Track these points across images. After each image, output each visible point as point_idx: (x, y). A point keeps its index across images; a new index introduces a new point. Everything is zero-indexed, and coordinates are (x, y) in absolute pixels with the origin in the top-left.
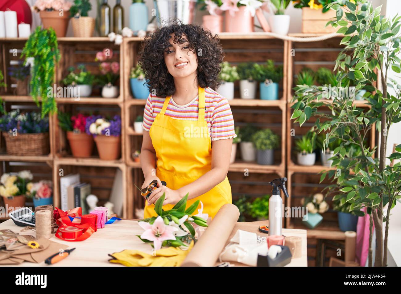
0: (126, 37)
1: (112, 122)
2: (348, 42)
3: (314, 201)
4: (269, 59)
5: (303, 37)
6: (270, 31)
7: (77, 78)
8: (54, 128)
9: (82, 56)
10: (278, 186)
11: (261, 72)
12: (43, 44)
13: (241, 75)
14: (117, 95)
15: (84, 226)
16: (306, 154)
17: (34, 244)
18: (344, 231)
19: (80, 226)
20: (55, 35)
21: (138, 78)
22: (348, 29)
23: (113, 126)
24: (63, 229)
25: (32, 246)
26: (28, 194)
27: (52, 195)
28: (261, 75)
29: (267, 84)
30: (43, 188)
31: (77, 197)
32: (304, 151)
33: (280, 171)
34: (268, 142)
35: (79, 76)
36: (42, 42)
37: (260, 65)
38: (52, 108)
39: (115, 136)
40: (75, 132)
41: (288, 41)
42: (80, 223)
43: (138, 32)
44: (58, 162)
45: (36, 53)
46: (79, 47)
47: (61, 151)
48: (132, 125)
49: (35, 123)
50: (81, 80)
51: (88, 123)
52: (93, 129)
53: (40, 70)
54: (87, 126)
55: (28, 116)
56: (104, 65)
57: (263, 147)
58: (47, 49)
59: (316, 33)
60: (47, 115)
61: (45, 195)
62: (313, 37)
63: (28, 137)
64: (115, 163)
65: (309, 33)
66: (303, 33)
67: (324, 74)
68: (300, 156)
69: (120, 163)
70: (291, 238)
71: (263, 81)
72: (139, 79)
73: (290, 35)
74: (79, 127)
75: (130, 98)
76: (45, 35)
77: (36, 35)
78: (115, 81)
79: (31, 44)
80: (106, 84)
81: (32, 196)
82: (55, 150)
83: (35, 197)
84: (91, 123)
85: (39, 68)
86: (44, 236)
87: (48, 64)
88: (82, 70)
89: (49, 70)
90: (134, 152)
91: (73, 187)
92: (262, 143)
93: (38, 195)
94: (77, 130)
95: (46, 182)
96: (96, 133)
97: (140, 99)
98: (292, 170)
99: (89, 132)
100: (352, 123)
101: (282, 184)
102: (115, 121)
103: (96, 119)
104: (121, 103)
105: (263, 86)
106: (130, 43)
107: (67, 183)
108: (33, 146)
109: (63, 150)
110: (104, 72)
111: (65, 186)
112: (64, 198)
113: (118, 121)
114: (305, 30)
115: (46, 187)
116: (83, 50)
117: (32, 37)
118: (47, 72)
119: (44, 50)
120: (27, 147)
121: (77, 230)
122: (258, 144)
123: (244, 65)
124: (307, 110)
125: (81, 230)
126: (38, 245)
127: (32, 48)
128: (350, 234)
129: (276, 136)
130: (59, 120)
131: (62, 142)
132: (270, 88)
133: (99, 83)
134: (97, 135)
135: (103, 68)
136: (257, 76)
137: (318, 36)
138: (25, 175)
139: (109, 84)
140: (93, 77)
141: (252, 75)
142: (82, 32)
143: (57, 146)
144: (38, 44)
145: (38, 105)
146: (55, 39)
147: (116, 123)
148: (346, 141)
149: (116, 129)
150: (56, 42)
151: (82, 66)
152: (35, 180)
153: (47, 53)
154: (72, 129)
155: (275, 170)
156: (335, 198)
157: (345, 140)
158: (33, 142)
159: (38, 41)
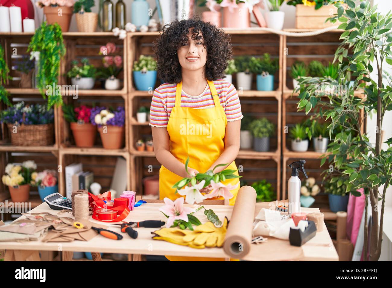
0: (130, 32)
1: (117, 113)
2: (347, 37)
3: (307, 185)
4: (266, 52)
5: (298, 32)
6: (266, 27)
7: (81, 71)
8: (58, 119)
9: (83, 50)
10: (297, 168)
11: (258, 65)
12: (49, 39)
13: (238, 68)
14: (121, 88)
15: (118, 209)
16: (300, 141)
17: (78, 225)
18: (335, 212)
19: (115, 209)
20: (60, 30)
21: (141, 71)
22: (348, 25)
23: (118, 116)
24: (99, 211)
25: (78, 227)
26: (32, 183)
27: (57, 183)
28: (259, 68)
29: (264, 76)
30: (48, 177)
31: (82, 185)
32: (298, 139)
33: (276, 157)
34: (264, 130)
35: (83, 69)
36: (48, 37)
37: (257, 59)
38: (58, 100)
39: (119, 126)
40: (80, 123)
41: (283, 36)
42: (113, 206)
43: (140, 27)
44: (63, 152)
45: (43, 48)
46: (80, 42)
47: (65, 142)
48: (135, 116)
49: (40, 114)
50: (85, 73)
51: (93, 114)
52: (98, 119)
53: (47, 64)
54: (92, 117)
55: (33, 108)
56: (107, 58)
57: (261, 135)
58: (53, 43)
59: (309, 29)
60: (53, 107)
61: (50, 183)
62: (307, 32)
63: (34, 128)
64: (119, 152)
65: (303, 28)
66: (297, 28)
67: (316, 67)
68: (294, 143)
69: (124, 152)
70: (313, 214)
71: (260, 73)
72: (143, 72)
73: (285, 30)
74: (83, 118)
75: (133, 90)
76: (51, 30)
77: (43, 30)
78: (118, 73)
79: (38, 39)
80: (110, 77)
81: (37, 185)
82: (60, 141)
83: (40, 186)
84: (96, 114)
85: (46, 61)
86: (83, 217)
87: (54, 58)
88: (85, 64)
89: (55, 63)
90: (137, 141)
91: (78, 175)
92: (260, 131)
93: (43, 184)
94: (81, 121)
95: (50, 171)
96: (101, 124)
97: (143, 90)
98: (287, 156)
99: (94, 122)
100: (352, 111)
101: (301, 166)
102: (119, 112)
103: (101, 111)
104: (125, 95)
105: (259, 78)
106: (133, 37)
107: (72, 172)
108: (38, 137)
109: (67, 140)
110: (106, 65)
111: (70, 175)
112: (70, 186)
113: (122, 112)
114: (299, 26)
115: (50, 175)
116: (84, 44)
117: (38, 32)
118: (52, 65)
119: (51, 45)
120: (32, 138)
121: (112, 212)
122: (256, 133)
123: (241, 58)
124: (313, 99)
125: (116, 212)
126: (82, 226)
127: (38, 42)
128: (342, 215)
129: (272, 125)
130: (63, 112)
131: (66, 133)
132: (267, 80)
133: (101, 76)
134: (102, 125)
135: (106, 61)
136: (255, 68)
137: (312, 31)
138: (29, 165)
139: (112, 77)
140: (95, 70)
141: (250, 67)
142: (86, 27)
143: (62, 136)
144: (44, 38)
145: (44, 98)
146: (60, 34)
147: (120, 114)
148: (347, 127)
149: (120, 119)
150: (61, 37)
151: (85, 60)
152: (39, 170)
153: (53, 47)
154: (76, 121)
155: (271, 157)
156: (333, 181)
157: (345, 127)
158: (38, 133)
159: (44, 35)
